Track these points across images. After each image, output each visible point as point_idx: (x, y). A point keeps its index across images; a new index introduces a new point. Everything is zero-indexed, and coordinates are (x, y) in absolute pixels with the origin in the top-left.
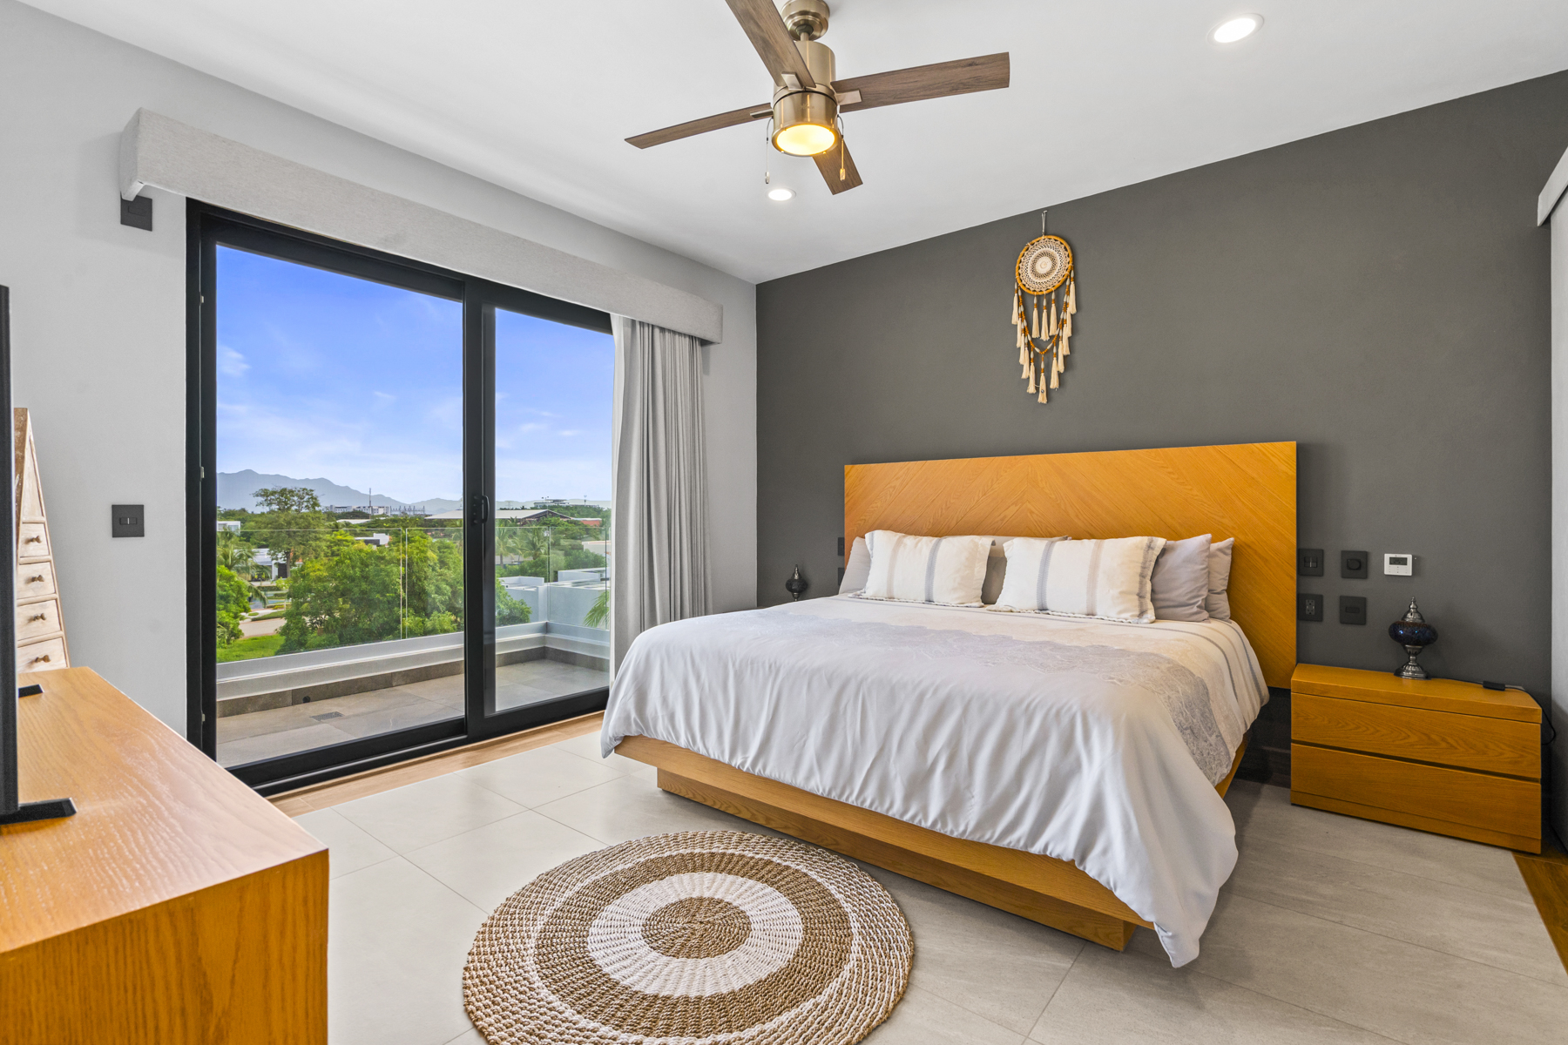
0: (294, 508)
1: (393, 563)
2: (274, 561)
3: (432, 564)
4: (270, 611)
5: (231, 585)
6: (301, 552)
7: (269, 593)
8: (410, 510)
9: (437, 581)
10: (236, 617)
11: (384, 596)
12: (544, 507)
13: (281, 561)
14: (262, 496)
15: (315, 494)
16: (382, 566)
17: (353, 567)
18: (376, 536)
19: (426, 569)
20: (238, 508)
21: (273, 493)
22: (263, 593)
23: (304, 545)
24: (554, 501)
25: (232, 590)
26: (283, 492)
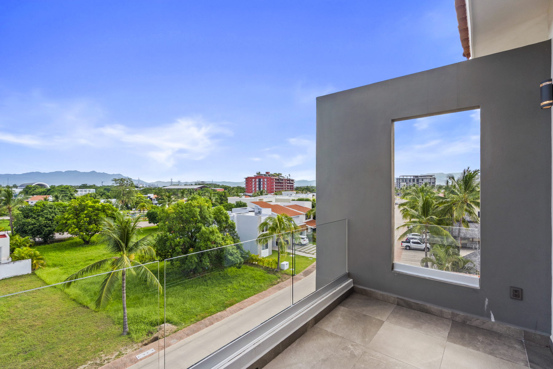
0: (125, 185)
6: (127, 201)
12: (200, 184)
14: (114, 181)
18: (149, 195)
21: (118, 180)
23: (128, 198)
24: (202, 182)
26: (122, 180)
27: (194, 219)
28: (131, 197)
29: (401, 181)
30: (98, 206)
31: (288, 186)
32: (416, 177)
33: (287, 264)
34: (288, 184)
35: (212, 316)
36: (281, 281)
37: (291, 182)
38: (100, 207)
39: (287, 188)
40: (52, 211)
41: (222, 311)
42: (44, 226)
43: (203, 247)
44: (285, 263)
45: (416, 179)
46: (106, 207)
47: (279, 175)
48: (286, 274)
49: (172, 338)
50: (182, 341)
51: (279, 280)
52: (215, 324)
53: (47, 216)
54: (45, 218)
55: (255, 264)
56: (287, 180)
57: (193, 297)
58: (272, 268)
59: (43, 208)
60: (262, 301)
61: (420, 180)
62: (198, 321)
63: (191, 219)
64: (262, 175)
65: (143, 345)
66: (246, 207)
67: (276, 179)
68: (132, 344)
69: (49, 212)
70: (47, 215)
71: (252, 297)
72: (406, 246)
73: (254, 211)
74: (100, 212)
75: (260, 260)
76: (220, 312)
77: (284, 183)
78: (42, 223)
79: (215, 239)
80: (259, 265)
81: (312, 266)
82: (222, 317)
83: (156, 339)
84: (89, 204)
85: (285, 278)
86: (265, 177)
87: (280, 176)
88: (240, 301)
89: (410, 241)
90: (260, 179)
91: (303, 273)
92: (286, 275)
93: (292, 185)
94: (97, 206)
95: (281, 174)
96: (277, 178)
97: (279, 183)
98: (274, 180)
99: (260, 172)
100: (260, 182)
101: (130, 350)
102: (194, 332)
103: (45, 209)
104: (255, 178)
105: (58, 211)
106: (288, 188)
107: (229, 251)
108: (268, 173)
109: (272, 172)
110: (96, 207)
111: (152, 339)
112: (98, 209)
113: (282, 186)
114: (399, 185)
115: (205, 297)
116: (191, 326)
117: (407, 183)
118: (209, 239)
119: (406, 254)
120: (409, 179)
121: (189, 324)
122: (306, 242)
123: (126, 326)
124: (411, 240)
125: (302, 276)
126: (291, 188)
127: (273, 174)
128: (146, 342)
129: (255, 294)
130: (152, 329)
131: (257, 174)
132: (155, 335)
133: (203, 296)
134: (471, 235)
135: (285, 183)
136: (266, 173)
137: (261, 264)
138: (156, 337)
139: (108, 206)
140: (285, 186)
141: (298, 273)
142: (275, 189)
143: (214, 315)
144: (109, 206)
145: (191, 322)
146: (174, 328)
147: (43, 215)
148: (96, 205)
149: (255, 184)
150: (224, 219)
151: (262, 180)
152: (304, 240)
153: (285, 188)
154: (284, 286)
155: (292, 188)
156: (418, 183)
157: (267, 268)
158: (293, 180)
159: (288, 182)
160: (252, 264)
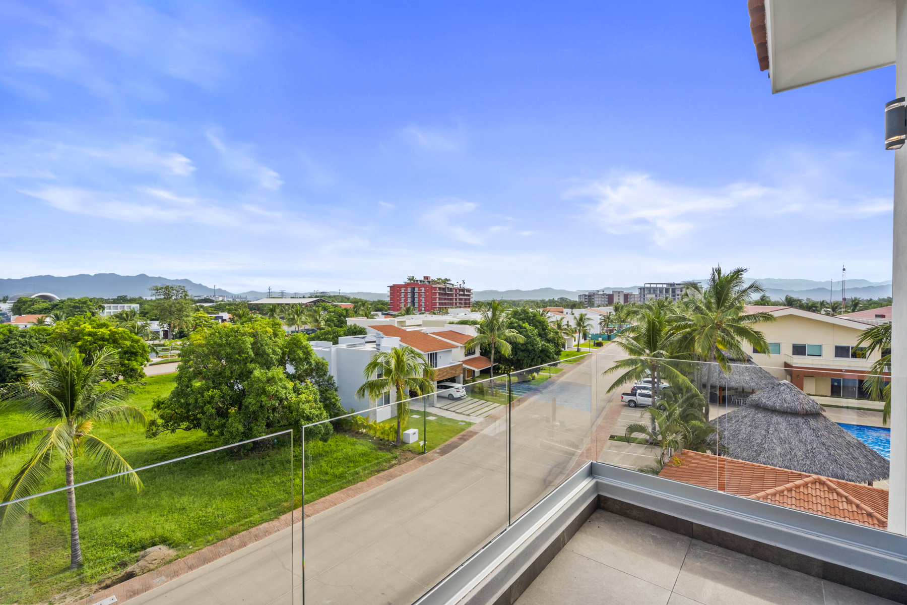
0: (174, 297)
1: (246, 335)
2: (162, 329)
3: (269, 335)
4: (160, 359)
5: (139, 346)
6: (177, 324)
7: (159, 348)
8: (238, 298)
9: (273, 346)
10: (142, 364)
11: (240, 356)
12: (316, 297)
13: (166, 329)
14: (154, 290)
15: (186, 289)
16: (239, 337)
17: (221, 338)
18: (221, 314)
19: (266, 339)
20: (137, 297)
21: (161, 288)
22: (155, 348)
23: (179, 319)
24: (322, 293)
25: (139, 348)
26: (167, 288)
27: (242, 356)
28: (184, 318)
29: (646, 293)
30: (102, 332)
31: (461, 299)
32: (672, 285)
33: (415, 433)
34: (461, 297)
35: (250, 530)
36: (396, 464)
37: (466, 293)
38: (107, 334)
39: (459, 303)
40: (26, 342)
41: (272, 520)
42: (9, 367)
43: (253, 405)
44: (410, 431)
45: (671, 289)
46: (118, 334)
47: (446, 281)
48: (410, 451)
49: (160, 575)
50: (175, 579)
51: (394, 462)
52: (249, 546)
53: (14, 350)
54: (11, 354)
55: (362, 433)
56: (460, 290)
57: (227, 495)
58: (388, 440)
59: (9, 337)
60: (350, 501)
61: (677, 290)
62: (219, 540)
63: (237, 356)
64: (417, 281)
65: (100, 588)
66: (365, 334)
67: (440, 288)
68: (80, 587)
69: (20, 343)
70: (15, 348)
71: (336, 494)
72: (630, 401)
73: (375, 342)
74: (106, 343)
75: (370, 427)
76: (267, 523)
77: (454, 295)
78: (5, 363)
79: (277, 391)
80: (369, 435)
81: (460, 437)
82: (267, 533)
83: (131, 576)
84: (87, 330)
85: (407, 458)
86: (423, 285)
87: (447, 283)
88: (311, 502)
89: (636, 393)
90: (414, 288)
91: (440, 449)
92: (410, 453)
93: (469, 298)
94: (100, 333)
95: (449, 280)
96: (442, 286)
97: (446, 294)
98: (438, 289)
99: (413, 277)
100: (413, 292)
101: (72, 599)
102: (206, 561)
103: (12, 338)
104: (406, 286)
105: (37, 341)
106: (461, 304)
107: (303, 412)
108: (427, 279)
109: (434, 277)
110: (100, 335)
111: (122, 577)
112: (103, 339)
113: (451, 299)
114: (644, 299)
115: (251, 494)
116: (203, 551)
117: (656, 296)
118: (264, 392)
119: (627, 415)
120: (659, 288)
121: (201, 547)
122: (462, 394)
123: (77, 553)
124: (638, 391)
125: (437, 455)
126: (465, 304)
127: (436, 280)
128: (108, 582)
129: (341, 488)
130: (127, 556)
131: (410, 279)
132: (129, 569)
133: (248, 492)
134: (737, 383)
135: (456, 295)
136: (425, 278)
137: (371, 433)
138: (129, 572)
139: (121, 333)
140: (456, 299)
141: (431, 448)
142: (438, 304)
143: (253, 528)
144: (124, 332)
145: (208, 542)
146: (172, 553)
147: (8, 349)
148: (99, 331)
149: (406, 296)
150: (301, 355)
151: (416, 289)
152: (457, 391)
153: (456, 304)
154: (399, 474)
155: (467, 304)
156: (674, 296)
157: (381, 440)
158: (469, 291)
159: (461, 293)
160: (357, 433)
